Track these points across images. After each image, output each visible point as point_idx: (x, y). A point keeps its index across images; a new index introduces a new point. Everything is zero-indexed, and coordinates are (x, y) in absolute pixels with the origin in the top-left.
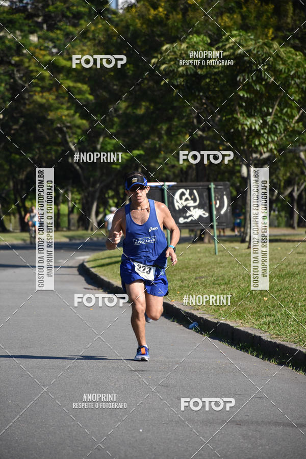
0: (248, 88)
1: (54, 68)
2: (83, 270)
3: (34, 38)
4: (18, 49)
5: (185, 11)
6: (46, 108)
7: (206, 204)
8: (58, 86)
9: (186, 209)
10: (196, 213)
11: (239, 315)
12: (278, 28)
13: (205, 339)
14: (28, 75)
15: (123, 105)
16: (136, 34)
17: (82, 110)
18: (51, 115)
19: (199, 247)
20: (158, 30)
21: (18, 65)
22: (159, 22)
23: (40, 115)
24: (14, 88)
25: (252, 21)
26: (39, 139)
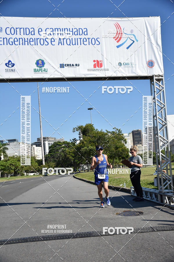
0: (92, 153)
1: (69, 152)
2: (74, 176)
3: (67, 149)
4: (65, 150)
5: (84, 144)
6: (69, 157)
7: (88, 167)
8: (70, 154)
9: (85, 168)
10: (87, 168)
11: (91, 180)
12: (95, 146)
13: (87, 183)
14: (66, 153)
15: (78, 156)
16: (79, 147)
17: (73, 157)
18: (69, 158)
19: (88, 172)
20: (81, 147)
21: (65, 152)
22: (81, 146)
23: (68, 158)
24: (65, 155)
25: (92, 145)
26: (68, 161)
